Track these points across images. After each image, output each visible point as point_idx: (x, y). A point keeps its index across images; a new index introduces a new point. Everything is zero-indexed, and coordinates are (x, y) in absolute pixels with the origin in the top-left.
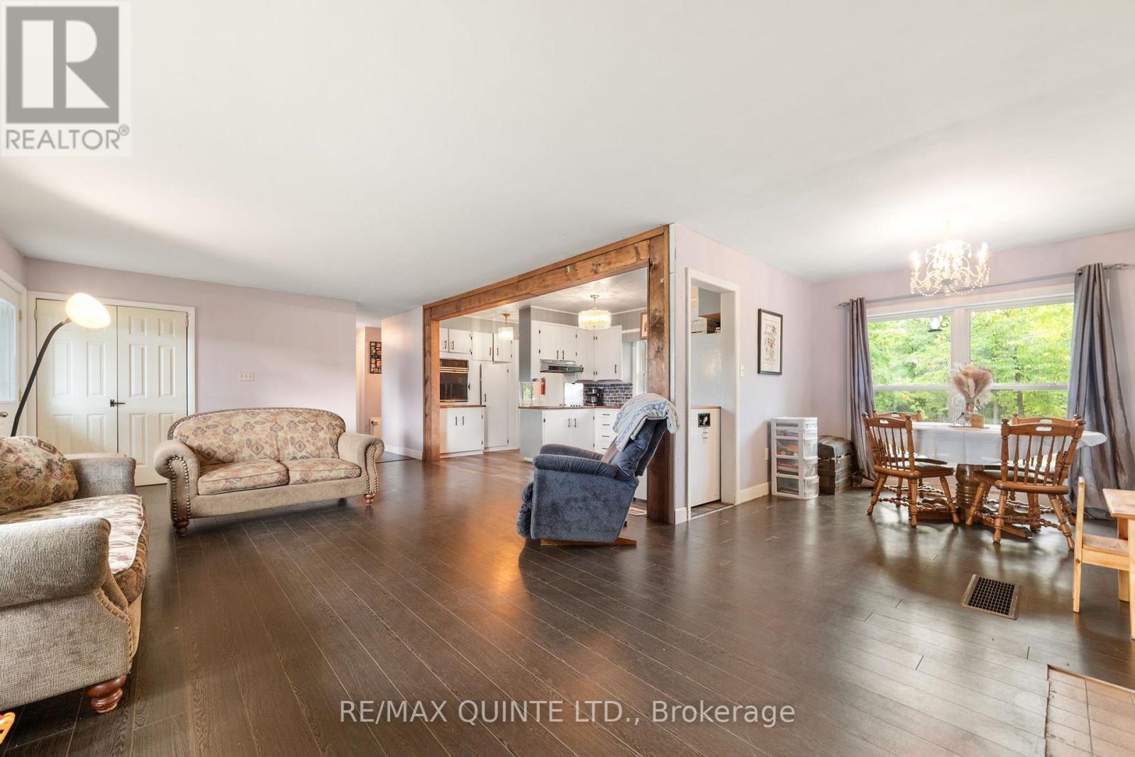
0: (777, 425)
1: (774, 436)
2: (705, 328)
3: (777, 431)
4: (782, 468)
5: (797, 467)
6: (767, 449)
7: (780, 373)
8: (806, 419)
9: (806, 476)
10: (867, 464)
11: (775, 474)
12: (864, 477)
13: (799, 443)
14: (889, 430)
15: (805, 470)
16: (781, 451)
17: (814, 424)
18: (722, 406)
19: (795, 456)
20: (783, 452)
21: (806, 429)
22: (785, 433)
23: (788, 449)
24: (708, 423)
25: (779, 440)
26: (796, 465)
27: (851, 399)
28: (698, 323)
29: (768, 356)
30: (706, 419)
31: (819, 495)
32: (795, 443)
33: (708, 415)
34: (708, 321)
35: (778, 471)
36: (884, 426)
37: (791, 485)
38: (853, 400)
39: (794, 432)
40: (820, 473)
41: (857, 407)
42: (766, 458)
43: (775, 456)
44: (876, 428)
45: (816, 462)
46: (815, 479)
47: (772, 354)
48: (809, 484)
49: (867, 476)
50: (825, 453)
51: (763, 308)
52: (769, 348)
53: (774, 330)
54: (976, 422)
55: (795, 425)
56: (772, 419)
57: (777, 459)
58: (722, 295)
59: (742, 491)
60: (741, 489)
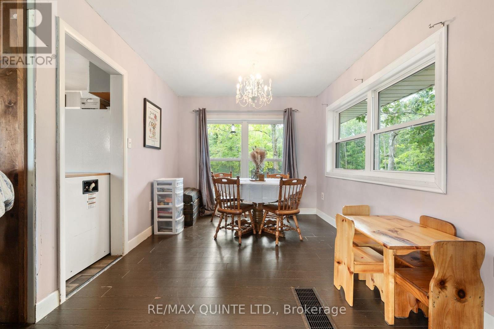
0: (158, 184)
1: (156, 193)
2: (98, 105)
3: (158, 188)
4: (161, 214)
5: (171, 213)
6: (150, 202)
7: (159, 148)
8: (177, 179)
9: (177, 218)
10: (207, 201)
11: (156, 219)
12: (206, 210)
13: (173, 196)
14: (227, 185)
15: (176, 214)
16: (160, 202)
17: (181, 183)
18: (111, 173)
19: (170, 205)
20: (162, 203)
21: (177, 186)
22: (163, 190)
23: (166, 201)
24: (96, 189)
25: (159, 195)
26: (170, 211)
27: (199, 166)
28: (92, 101)
29: (151, 135)
30: (93, 185)
31: (184, 228)
32: (169, 196)
33: (96, 182)
34: (101, 101)
35: (159, 217)
36: (225, 183)
37: (168, 225)
38: (200, 166)
39: (169, 188)
40: (185, 214)
41: (202, 170)
42: (150, 209)
43: (156, 206)
44: (220, 185)
45: (183, 207)
46: (181, 218)
47: (154, 134)
48: (177, 223)
49: (207, 209)
50: (187, 199)
51: (148, 98)
52: (152, 129)
53: (155, 117)
54: (261, 178)
55: (170, 184)
56: (154, 181)
57: (158, 208)
58: (111, 76)
59: (130, 241)
60: (128, 240)
